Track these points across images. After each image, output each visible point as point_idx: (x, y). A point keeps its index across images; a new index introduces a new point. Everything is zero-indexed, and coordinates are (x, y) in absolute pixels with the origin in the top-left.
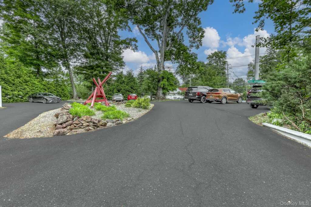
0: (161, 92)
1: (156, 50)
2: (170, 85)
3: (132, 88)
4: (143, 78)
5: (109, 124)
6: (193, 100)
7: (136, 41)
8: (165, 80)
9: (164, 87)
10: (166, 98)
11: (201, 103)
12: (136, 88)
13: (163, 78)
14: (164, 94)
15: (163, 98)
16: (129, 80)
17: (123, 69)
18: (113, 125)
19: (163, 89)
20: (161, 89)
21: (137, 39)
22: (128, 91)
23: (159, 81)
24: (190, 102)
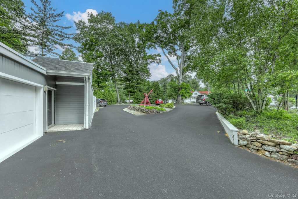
0: (180, 98)
1: (176, 67)
2: (187, 92)
3: (158, 95)
4: (166, 87)
5: (161, 112)
6: (202, 104)
7: (160, 56)
8: (183, 89)
9: (183, 94)
10: (185, 102)
11: (207, 105)
12: (161, 95)
13: (182, 88)
14: (182, 99)
15: (182, 103)
16: (156, 89)
17: (149, 78)
18: (162, 112)
19: (182, 96)
20: (180, 96)
21: (160, 55)
22: (155, 97)
23: (179, 90)
24: (201, 105)
